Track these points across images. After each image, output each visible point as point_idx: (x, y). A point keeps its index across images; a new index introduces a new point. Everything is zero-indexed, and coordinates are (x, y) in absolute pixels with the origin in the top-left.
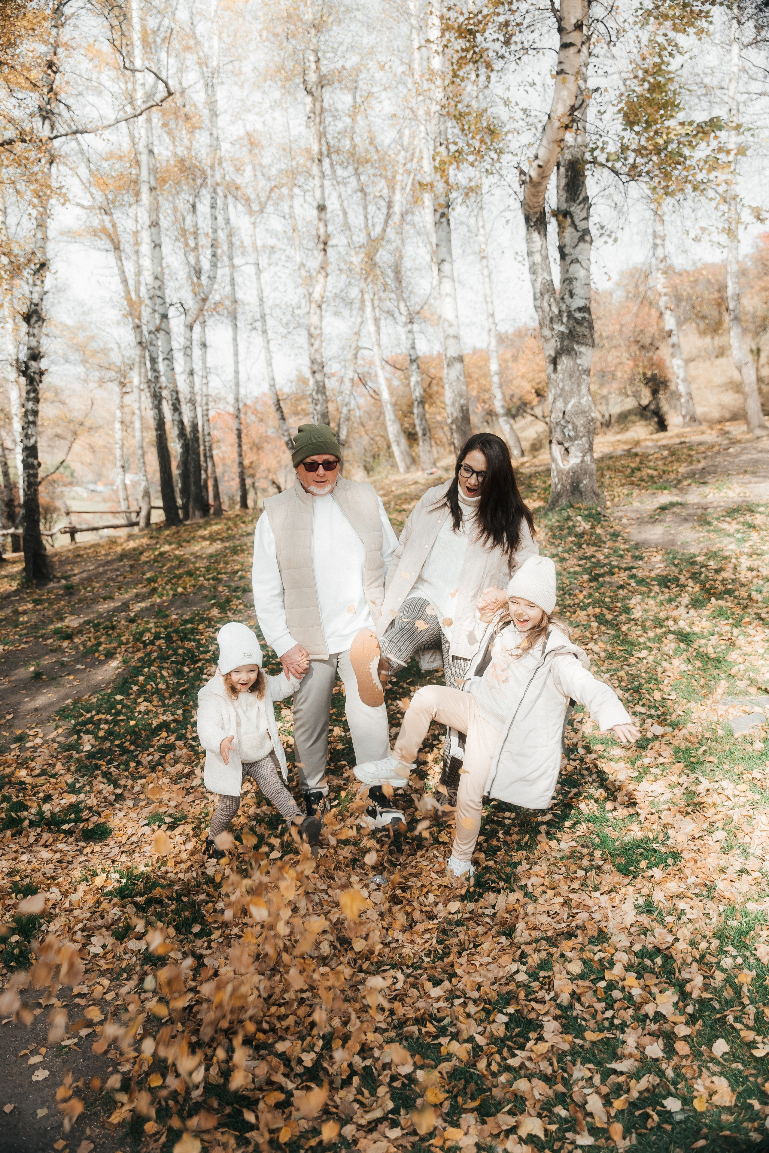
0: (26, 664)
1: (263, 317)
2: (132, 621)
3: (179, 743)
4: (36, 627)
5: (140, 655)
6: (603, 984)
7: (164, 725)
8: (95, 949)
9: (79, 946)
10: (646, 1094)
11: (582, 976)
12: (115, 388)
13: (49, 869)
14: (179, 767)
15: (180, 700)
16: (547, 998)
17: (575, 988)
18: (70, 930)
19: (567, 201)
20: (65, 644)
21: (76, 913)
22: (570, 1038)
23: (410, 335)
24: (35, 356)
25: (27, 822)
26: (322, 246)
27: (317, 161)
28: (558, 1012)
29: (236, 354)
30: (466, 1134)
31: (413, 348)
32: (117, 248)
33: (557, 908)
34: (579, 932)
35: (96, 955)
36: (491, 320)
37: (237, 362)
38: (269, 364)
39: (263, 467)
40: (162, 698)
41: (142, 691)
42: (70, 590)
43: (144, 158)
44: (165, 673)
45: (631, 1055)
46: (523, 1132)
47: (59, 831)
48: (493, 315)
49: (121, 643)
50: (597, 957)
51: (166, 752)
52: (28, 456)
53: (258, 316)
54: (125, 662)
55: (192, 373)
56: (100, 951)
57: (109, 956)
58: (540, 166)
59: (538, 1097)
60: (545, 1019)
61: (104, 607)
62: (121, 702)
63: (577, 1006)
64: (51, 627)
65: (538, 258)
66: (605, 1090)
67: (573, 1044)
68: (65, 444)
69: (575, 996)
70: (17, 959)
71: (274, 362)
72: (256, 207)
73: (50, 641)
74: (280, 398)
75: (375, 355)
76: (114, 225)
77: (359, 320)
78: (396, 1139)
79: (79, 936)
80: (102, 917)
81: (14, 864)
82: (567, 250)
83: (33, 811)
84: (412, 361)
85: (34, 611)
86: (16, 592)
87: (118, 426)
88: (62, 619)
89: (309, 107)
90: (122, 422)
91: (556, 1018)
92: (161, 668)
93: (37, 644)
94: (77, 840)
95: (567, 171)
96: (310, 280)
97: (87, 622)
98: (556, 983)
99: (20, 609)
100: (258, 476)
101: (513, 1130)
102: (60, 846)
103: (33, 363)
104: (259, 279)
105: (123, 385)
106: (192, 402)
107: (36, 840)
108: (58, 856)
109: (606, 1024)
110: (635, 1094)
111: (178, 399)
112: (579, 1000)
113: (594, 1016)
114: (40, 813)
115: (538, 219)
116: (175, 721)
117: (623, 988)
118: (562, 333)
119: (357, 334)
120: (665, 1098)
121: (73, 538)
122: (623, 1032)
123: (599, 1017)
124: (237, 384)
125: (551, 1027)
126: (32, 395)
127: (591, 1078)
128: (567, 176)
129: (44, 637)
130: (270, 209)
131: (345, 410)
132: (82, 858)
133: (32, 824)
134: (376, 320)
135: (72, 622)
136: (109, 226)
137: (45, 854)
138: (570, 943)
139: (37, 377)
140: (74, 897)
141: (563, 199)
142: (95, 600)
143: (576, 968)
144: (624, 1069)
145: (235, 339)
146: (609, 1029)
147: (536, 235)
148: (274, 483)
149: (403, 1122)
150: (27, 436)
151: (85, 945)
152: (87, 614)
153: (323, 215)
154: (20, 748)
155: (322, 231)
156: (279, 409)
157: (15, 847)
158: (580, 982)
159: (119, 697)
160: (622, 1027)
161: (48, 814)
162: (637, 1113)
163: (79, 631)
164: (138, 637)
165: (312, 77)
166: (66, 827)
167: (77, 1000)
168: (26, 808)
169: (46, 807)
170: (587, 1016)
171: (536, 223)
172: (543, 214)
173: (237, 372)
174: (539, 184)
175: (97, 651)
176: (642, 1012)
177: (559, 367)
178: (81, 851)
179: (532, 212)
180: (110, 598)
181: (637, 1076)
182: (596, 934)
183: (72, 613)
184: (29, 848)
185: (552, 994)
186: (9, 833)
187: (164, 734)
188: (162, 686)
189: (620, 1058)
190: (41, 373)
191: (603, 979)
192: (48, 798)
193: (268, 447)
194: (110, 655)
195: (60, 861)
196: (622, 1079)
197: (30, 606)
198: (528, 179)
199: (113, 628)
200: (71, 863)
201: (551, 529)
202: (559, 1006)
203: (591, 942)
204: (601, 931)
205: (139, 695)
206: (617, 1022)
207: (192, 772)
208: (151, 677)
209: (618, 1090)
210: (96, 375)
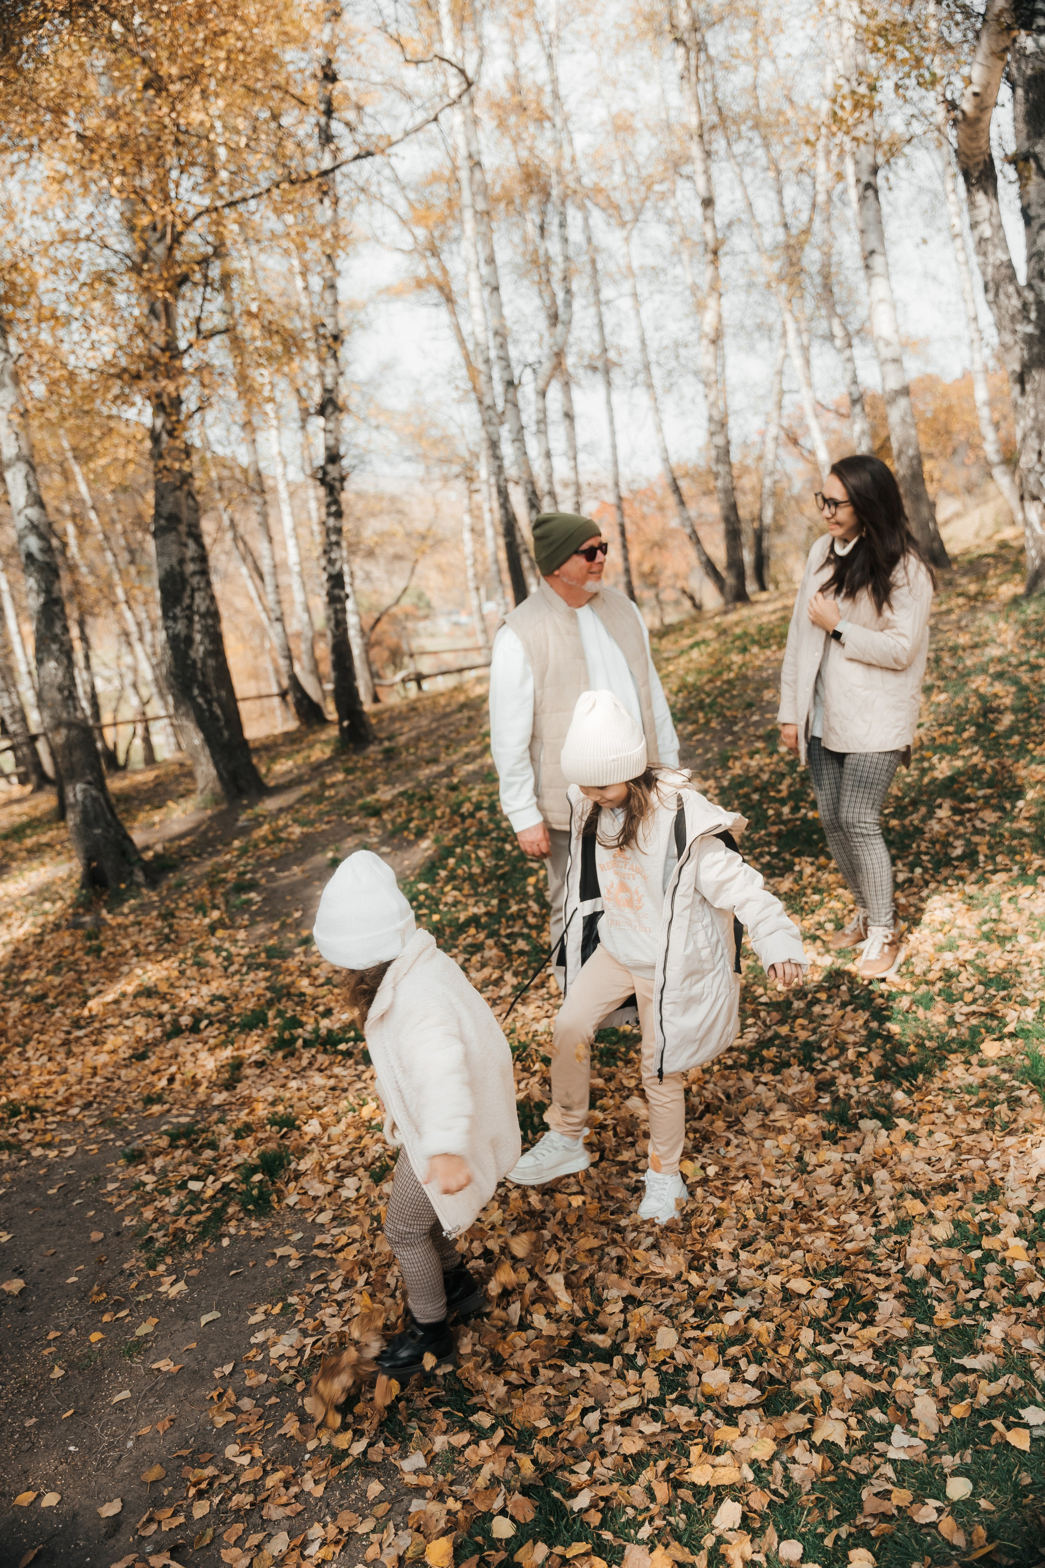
0: (324, 848)
1: (647, 367)
2: (453, 788)
3: (490, 942)
4: (342, 802)
5: (456, 831)
6: (976, 1254)
7: (474, 920)
8: (348, 1192)
9: (329, 1188)
10: (1001, 1401)
11: (950, 1243)
12: (460, 485)
13: (317, 1098)
14: (487, 971)
15: (497, 887)
16: (894, 1269)
17: (935, 1257)
18: (322, 1170)
19: (1029, 137)
20: (373, 821)
21: (333, 1149)
22: (909, 1321)
23: (849, 366)
24: (333, 457)
25: (300, 1042)
26: (710, 257)
27: (696, 138)
28: (904, 1288)
29: (611, 422)
30: (743, 1435)
31: (855, 382)
32: (450, 300)
33: (942, 1152)
34: (960, 1185)
35: (348, 1200)
36: (973, 326)
37: (613, 433)
38: (659, 429)
39: (668, 572)
40: (475, 886)
41: (451, 877)
42: (390, 754)
43: (464, 175)
44: (481, 853)
45: (990, 1349)
46: (817, 1438)
47: (337, 1052)
48: (975, 319)
49: (435, 817)
50: (977, 1219)
51: (472, 954)
52: (333, 587)
53: (640, 366)
54: (436, 841)
55: (548, 455)
56: (353, 1195)
57: (362, 1201)
58: (976, 94)
59: (848, 1395)
60: (883, 1296)
61: (425, 773)
62: (425, 892)
63: (933, 1282)
64: (360, 802)
65: (986, 230)
66: (944, 1392)
67: (913, 1330)
68: (407, 565)
69: (933, 1268)
70: (255, 1201)
71: (665, 427)
72: (628, 216)
73: (355, 819)
74: (677, 474)
75: (805, 398)
76: (445, 271)
77: (781, 352)
78: (654, 1434)
79: (331, 1177)
80: (362, 1154)
81: (282, 1093)
82: (1032, 212)
83: (309, 1028)
84: (854, 402)
85: (343, 783)
86: (329, 761)
87: (467, 536)
88: (373, 791)
89: (680, 65)
90: (473, 530)
91: (899, 1296)
92: (477, 847)
93: (340, 823)
94: (357, 1063)
95: (1026, 92)
96: (700, 307)
97: (401, 794)
98: (910, 1250)
99: (329, 781)
100: (662, 584)
101: (806, 1434)
102: (337, 1070)
103: (330, 468)
104: (638, 313)
105: (470, 480)
106: (552, 494)
107: (311, 1064)
108: (332, 1082)
109: (969, 1307)
110: (983, 1399)
111: (534, 492)
112: (938, 1276)
113: (953, 1296)
114: (316, 1030)
115: (982, 173)
116: (487, 914)
117: (1004, 1261)
118: (1031, 336)
119: (780, 373)
120: (1024, 1406)
121: (420, 687)
122: (990, 1318)
123: (961, 1297)
124: (615, 463)
125: (888, 1305)
126: (333, 509)
127: (929, 1375)
128: (1027, 100)
129: (349, 815)
130: (648, 215)
131: (768, 482)
132: (359, 1085)
133: (307, 1044)
134: (805, 350)
135: (385, 794)
136: (438, 273)
137: (318, 1080)
138: (945, 1200)
139: (337, 484)
140: (335, 1131)
141: (1023, 135)
142: (416, 766)
143: (942, 1231)
144: (978, 1366)
145: (609, 402)
146: (969, 1314)
147: (980, 197)
148: (684, 592)
149: (667, 1415)
150: (331, 562)
151: (337, 1187)
152: (403, 783)
153: (709, 213)
154: (306, 953)
155: (710, 235)
156: (677, 490)
157: (284, 1071)
158: (944, 1251)
159: (422, 886)
160: (992, 1310)
161: (323, 1032)
162: (981, 1424)
163: (390, 805)
164: (456, 809)
165: (684, 20)
166: (342, 1047)
167: (315, 1252)
168: (301, 1025)
169: (325, 1023)
170: (943, 1296)
171: (979, 179)
172: (990, 163)
173: (614, 447)
174: (978, 120)
175: (407, 828)
176: (1024, 1293)
177: (1028, 387)
178: (359, 1077)
179: (971, 163)
180: (435, 761)
181: (993, 1376)
182: (985, 1188)
183: (386, 783)
184: (300, 1073)
185: (901, 1265)
186: (280, 1054)
187: (472, 931)
188: (476, 870)
189: (975, 1351)
190: (343, 479)
191: (979, 1247)
192: (328, 1013)
193: (672, 543)
194: (421, 834)
195: (333, 1089)
196: (971, 1378)
197: (340, 776)
198: (960, 116)
199: (430, 799)
200: (345, 1090)
201: (1025, 624)
202: (907, 1281)
203: (976, 1199)
204: (993, 1185)
205: (446, 883)
206: (983, 1305)
207: (501, 978)
208: (464, 859)
209: (963, 1392)
210: (437, 472)
